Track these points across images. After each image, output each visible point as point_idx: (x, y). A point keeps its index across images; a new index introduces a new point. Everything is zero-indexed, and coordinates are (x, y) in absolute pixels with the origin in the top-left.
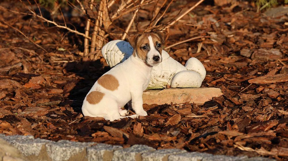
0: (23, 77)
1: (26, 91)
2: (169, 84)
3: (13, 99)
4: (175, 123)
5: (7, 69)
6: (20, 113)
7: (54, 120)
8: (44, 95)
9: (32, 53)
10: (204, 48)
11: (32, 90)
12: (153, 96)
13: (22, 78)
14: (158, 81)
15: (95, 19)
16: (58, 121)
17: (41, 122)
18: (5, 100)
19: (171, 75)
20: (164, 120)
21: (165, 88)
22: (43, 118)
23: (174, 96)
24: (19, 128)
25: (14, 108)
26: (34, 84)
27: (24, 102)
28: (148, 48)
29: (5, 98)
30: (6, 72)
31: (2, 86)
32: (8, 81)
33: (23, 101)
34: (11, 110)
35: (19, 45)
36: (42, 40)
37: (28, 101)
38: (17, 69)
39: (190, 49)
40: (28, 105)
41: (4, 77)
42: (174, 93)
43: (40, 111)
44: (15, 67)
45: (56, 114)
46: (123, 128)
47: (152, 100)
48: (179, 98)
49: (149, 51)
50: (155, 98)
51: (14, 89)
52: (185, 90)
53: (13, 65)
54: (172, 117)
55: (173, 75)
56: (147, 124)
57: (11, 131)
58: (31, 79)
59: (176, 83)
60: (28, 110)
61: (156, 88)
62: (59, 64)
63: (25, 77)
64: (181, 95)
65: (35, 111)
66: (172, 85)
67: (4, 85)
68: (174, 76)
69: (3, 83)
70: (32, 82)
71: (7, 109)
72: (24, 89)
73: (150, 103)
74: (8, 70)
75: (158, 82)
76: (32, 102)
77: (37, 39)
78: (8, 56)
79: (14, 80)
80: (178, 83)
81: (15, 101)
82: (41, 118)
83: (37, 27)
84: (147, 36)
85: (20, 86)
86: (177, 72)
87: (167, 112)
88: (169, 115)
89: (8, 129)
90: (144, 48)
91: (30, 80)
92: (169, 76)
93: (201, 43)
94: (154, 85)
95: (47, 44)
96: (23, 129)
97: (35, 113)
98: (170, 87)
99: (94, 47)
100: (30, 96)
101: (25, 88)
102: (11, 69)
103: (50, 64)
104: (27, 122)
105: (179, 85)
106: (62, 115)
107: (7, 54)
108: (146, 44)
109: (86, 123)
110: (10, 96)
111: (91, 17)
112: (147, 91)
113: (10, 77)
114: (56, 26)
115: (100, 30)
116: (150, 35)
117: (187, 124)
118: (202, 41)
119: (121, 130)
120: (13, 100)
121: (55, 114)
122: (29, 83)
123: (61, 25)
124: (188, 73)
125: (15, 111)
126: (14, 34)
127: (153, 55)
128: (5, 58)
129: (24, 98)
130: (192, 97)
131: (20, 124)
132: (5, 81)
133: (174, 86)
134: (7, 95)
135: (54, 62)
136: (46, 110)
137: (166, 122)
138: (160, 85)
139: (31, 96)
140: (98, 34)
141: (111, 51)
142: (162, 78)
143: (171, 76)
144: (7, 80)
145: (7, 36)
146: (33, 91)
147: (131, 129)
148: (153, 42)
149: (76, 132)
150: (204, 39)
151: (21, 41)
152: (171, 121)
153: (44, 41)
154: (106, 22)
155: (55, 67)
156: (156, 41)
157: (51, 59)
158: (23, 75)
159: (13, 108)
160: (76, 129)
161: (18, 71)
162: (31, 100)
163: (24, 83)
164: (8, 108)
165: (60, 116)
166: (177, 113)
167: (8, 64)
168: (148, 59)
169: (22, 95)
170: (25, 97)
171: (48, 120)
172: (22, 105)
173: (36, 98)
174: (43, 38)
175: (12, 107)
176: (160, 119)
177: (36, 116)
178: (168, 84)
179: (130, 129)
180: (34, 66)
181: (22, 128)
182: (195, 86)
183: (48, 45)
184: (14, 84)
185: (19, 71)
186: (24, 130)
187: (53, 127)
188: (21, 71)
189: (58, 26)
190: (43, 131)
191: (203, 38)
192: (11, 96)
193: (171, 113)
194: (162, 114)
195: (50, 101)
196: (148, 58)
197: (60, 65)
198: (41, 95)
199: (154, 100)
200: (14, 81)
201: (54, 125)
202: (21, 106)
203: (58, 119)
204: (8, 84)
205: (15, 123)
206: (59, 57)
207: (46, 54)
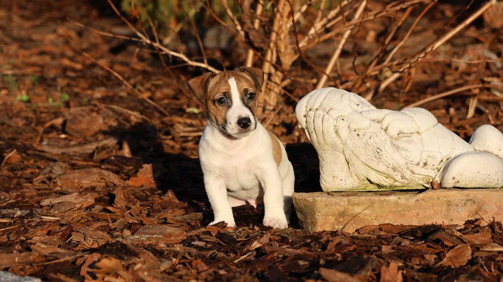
0: (123, 163)
1: (135, 192)
2: (438, 180)
3: (110, 208)
4: (459, 263)
5: (90, 148)
6: (129, 239)
7: (203, 253)
8: (172, 201)
9: (135, 116)
10: (482, 108)
11: (146, 190)
12: (405, 204)
13: (121, 166)
14: (414, 173)
15: (265, 48)
16: (210, 255)
17: (175, 256)
18: (93, 210)
19: (442, 161)
20: (435, 256)
21: (427, 188)
22: (178, 249)
23: (449, 205)
24: (138, 270)
25: (115, 228)
26: (148, 178)
27: (133, 216)
28: (229, 101)
29: (92, 206)
30: (86, 154)
31: (84, 182)
32: (97, 171)
33: (130, 213)
34: (110, 231)
35: (108, 101)
36: (153, 93)
37: (141, 212)
38: (109, 148)
39: (452, 111)
40: (145, 222)
41: (85, 163)
42: (449, 200)
43: (170, 235)
44: (106, 144)
45: (203, 241)
46: (359, 272)
47: (403, 212)
48: (460, 210)
49: (229, 107)
50: (409, 208)
51: (109, 189)
52: (472, 193)
53: (101, 141)
54: (452, 250)
55: (445, 160)
56: (400, 264)
57: (121, 277)
58: (142, 168)
59: (454, 178)
60: (145, 231)
61: (410, 188)
62: (190, 138)
63: (128, 164)
64: (463, 202)
65: (160, 235)
66: (444, 181)
67: (88, 180)
68: (448, 163)
69: (85, 175)
70: (145, 175)
71: (100, 230)
72: (130, 189)
73: (398, 219)
74: (91, 151)
75: (414, 176)
76: (148, 215)
77: (142, 89)
78: (91, 122)
79: (107, 169)
80: (458, 178)
81: (113, 213)
82: (175, 249)
83: (139, 66)
84: (226, 78)
85: (120, 182)
86: (453, 156)
87: (441, 239)
88: (444, 244)
89: (116, 273)
90: (221, 101)
91: (140, 170)
92: (437, 164)
93: (474, 99)
94: (405, 181)
95: (162, 99)
96: (146, 273)
97: (159, 238)
98: (441, 186)
99: (262, 105)
100: (142, 203)
101: (132, 186)
102: (97, 148)
103: (173, 139)
104: (152, 258)
105: (458, 182)
106: (215, 243)
107: (87, 118)
108: (225, 94)
109: (273, 261)
110: (101, 202)
111: (256, 45)
112: (391, 195)
113: (97, 164)
114: (186, 62)
115: (273, 70)
116: (233, 76)
117: (492, 266)
118: (474, 96)
119: (355, 278)
120: (109, 212)
121: (200, 240)
122: (137, 177)
123: (197, 61)
124: (478, 157)
125: (117, 233)
126: (95, 81)
127: (237, 116)
128: (83, 126)
129: (133, 207)
130: (486, 207)
131: (141, 262)
132: (89, 173)
133: (449, 184)
134: (97, 201)
135: (182, 134)
136: (181, 231)
137: (441, 260)
138: (418, 181)
139: (146, 202)
140: (269, 79)
141: (317, 110)
142: (423, 167)
143: (442, 164)
144: (95, 170)
145: (83, 84)
146: (147, 192)
147: (375, 274)
148: (239, 90)
149: (256, 279)
150: (477, 91)
151: (110, 94)
152: (450, 259)
153: (158, 94)
154: (286, 56)
155: (185, 145)
156: (244, 88)
157: (174, 129)
158: (124, 161)
159: (113, 227)
160: (254, 274)
161: (112, 151)
162: (146, 212)
163: (128, 177)
164: (102, 227)
165: (211, 245)
166: (462, 240)
167: (92, 139)
168: (229, 125)
169: (128, 199)
170: (134, 204)
171: (189, 254)
172: (131, 221)
173: (156, 207)
174: (153, 88)
175: (111, 225)
176: (426, 254)
177: (162, 245)
178: (435, 180)
179: (373, 275)
180: (143, 142)
181: (144, 270)
182: (492, 185)
183: (166, 101)
184: (108, 178)
185: (114, 151)
186: (149, 275)
187: (206, 268)
188: (118, 152)
189: (190, 63)
190: (188, 277)
191: (475, 88)
192: (104, 202)
193: (448, 241)
194: (428, 244)
195: (184, 212)
196: (228, 122)
197: (194, 142)
198: (165, 202)
199: (406, 212)
200: (108, 171)
201: (207, 263)
202: (128, 223)
203: (211, 252)
204: (96, 177)
205: (127, 259)
206: (191, 125)
207: (165, 119)
